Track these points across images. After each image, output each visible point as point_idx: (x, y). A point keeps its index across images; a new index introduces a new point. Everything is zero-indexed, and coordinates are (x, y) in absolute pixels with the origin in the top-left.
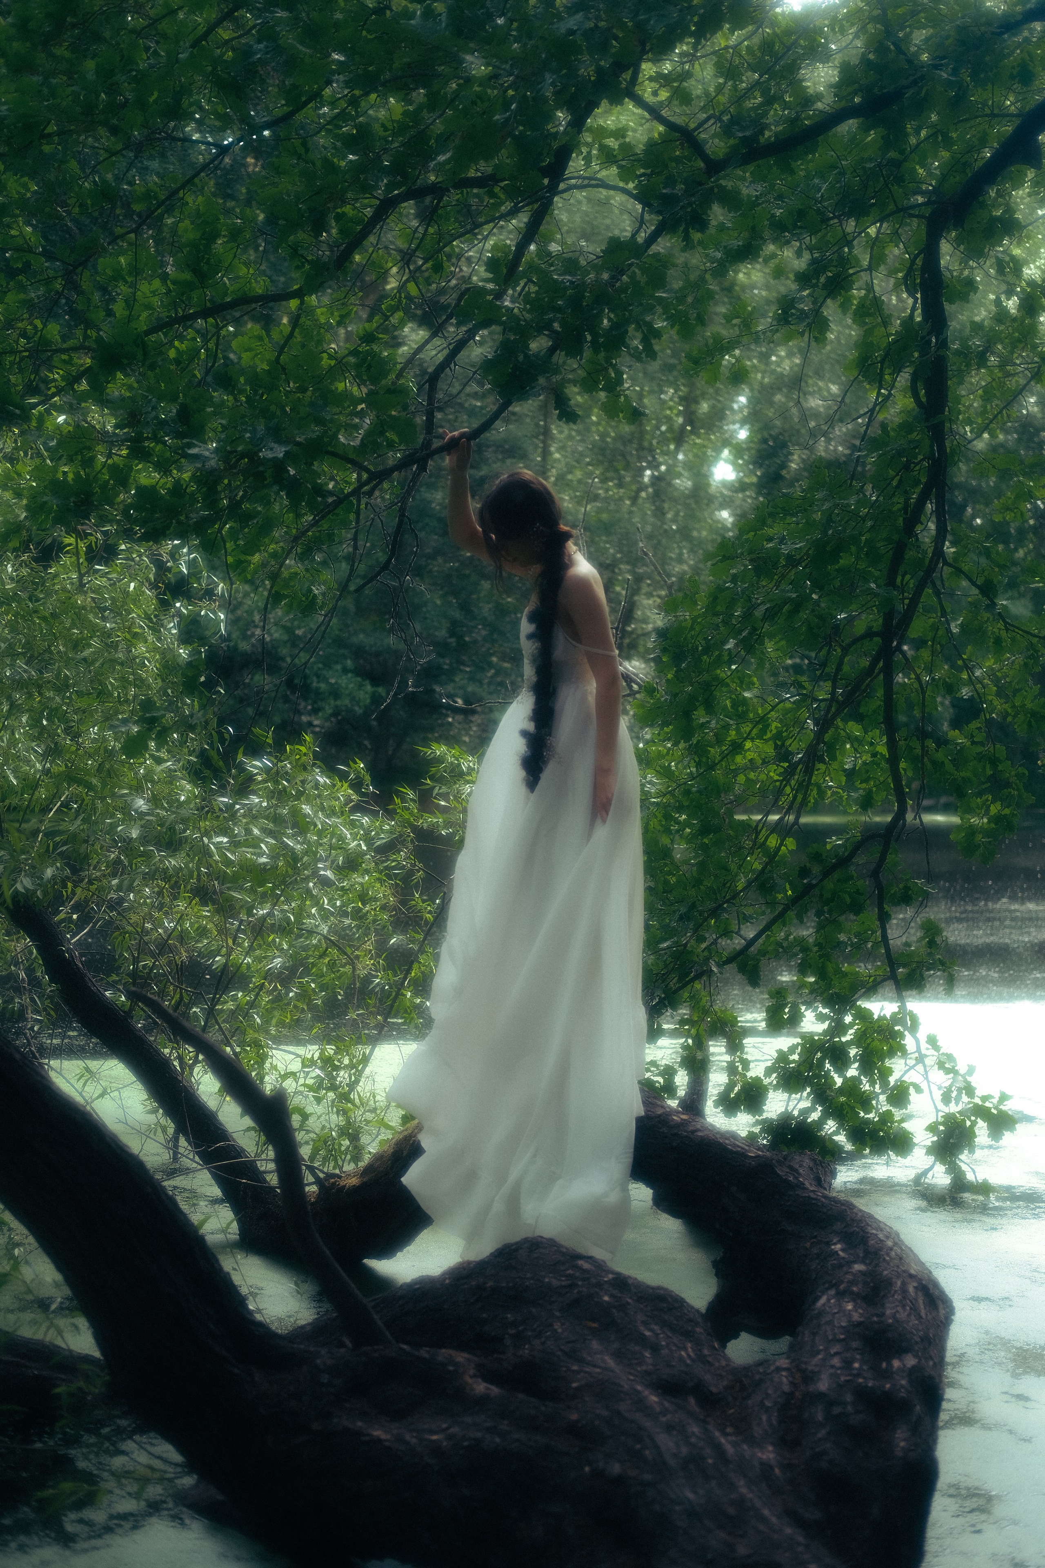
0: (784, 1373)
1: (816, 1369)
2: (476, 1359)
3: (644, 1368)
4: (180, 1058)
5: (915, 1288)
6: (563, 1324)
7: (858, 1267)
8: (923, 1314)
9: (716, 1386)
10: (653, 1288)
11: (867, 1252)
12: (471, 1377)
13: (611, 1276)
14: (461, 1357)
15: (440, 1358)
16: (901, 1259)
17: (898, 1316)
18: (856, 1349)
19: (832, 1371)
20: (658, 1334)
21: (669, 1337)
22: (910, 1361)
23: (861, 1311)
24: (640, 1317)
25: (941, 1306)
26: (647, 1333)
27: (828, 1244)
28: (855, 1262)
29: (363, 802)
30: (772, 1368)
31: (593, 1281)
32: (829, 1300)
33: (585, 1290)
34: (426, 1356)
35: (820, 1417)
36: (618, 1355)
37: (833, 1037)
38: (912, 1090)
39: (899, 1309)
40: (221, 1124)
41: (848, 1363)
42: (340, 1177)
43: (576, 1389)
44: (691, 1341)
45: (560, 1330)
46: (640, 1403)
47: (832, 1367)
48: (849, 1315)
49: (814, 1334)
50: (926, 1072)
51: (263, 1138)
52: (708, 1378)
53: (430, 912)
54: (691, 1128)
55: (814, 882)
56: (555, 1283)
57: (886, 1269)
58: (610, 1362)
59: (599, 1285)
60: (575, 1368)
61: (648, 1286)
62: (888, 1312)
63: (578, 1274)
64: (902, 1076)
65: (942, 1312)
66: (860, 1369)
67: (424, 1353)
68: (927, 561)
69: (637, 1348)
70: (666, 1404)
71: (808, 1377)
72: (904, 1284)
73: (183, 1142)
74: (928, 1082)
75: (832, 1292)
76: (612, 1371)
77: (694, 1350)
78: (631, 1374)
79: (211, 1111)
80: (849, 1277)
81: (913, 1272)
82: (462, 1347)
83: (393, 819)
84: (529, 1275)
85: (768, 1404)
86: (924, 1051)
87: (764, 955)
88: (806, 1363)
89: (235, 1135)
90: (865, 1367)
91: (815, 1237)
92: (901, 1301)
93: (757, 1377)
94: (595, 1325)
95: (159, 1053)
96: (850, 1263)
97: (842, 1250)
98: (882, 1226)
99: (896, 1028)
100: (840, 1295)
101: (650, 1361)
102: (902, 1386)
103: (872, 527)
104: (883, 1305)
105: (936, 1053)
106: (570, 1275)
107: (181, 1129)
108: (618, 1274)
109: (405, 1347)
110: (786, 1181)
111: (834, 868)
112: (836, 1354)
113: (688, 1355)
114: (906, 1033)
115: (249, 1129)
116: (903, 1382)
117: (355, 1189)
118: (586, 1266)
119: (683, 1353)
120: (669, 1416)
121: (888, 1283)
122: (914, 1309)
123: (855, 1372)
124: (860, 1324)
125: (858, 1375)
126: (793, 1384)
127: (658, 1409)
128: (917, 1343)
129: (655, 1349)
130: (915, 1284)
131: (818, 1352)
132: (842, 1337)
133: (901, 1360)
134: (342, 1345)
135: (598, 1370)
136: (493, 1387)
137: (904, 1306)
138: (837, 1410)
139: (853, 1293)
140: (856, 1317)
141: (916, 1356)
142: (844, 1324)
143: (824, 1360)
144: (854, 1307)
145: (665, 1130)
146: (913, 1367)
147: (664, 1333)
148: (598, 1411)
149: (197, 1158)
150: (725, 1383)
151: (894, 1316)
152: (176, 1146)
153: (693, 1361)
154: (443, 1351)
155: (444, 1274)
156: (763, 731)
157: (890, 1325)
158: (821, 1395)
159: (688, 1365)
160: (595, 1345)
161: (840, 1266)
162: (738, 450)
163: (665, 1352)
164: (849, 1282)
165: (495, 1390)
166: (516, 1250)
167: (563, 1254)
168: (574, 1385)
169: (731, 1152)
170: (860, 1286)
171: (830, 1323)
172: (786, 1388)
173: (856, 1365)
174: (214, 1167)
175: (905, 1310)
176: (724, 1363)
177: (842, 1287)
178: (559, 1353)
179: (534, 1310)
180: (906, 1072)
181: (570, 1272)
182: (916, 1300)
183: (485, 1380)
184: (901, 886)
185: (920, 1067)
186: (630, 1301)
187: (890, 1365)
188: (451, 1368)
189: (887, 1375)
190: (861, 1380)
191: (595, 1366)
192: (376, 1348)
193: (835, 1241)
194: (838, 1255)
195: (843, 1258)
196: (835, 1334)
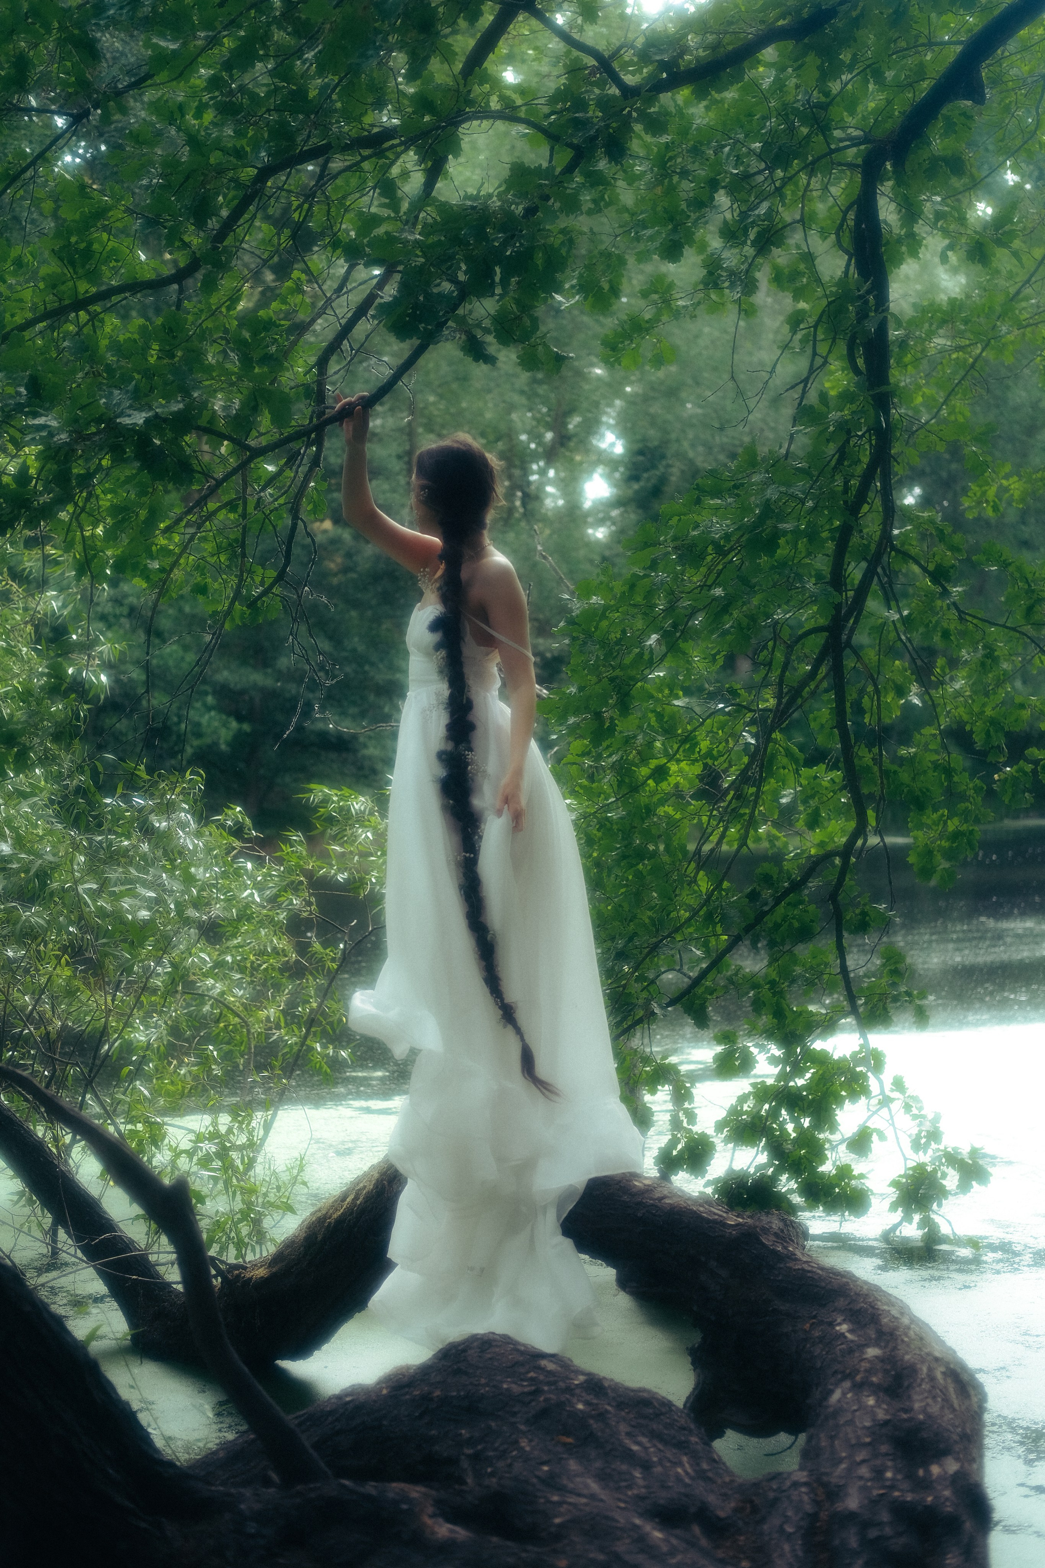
0: (803, 1489)
1: (842, 1482)
2: (433, 1493)
3: (635, 1492)
4: (56, 1139)
5: (944, 1373)
6: (531, 1441)
7: (872, 1352)
8: (956, 1405)
9: (724, 1509)
10: (633, 1390)
11: (880, 1333)
12: (431, 1517)
13: (582, 1378)
14: (416, 1492)
15: (391, 1495)
16: (921, 1339)
17: (929, 1410)
18: (887, 1454)
19: (861, 1483)
20: (646, 1448)
21: (660, 1450)
22: (952, 1466)
23: (885, 1406)
24: (623, 1428)
25: (972, 1392)
26: (635, 1448)
27: (831, 1324)
28: (867, 1345)
29: (247, 848)
30: (788, 1483)
31: (562, 1385)
32: (844, 1394)
33: (552, 1396)
34: (374, 1492)
35: (853, 1542)
36: (603, 1477)
37: (787, 1081)
38: (875, 1137)
39: (930, 1401)
40: (105, 1212)
41: (879, 1473)
42: (245, 1268)
43: (560, 1526)
44: (686, 1454)
45: (528, 1449)
46: (642, 1542)
47: (861, 1478)
48: (872, 1412)
49: (832, 1438)
50: (892, 1117)
51: (154, 1226)
52: (712, 1499)
53: (333, 960)
54: (657, 1195)
55: (766, 908)
56: (516, 1389)
57: (907, 1353)
58: (594, 1486)
59: (569, 1390)
60: (555, 1498)
61: (628, 1389)
62: (917, 1406)
63: (541, 1377)
64: (866, 1122)
65: (975, 1399)
66: (893, 1479)
67: (370, 1488)
68: (873, 547)
69: (624, 1467)
70: (674, 1541)
71: (833, 1493)
72: (930, 1369)
73: (62, 1234)
74: (895, 1128)
75: (847, 1384)
76: (602, 1500)
77: (691, 1466)
78: (620, 1500)
79: (93, 1198)
80: (865, 1365)
81: (937, 1354)
82: (413, 1478)
83: (282, 865)
84: (483, 1381)
85: (789, 1529)
86: (888, 1093)
87: (711, 994)
88: (827, 1474)
89: (121, 1225)
90: (899, 1477)
91: (815, 1317)
92: (930, 1391)
93: (771, 1495)
94: (570, 1440)
95: (30, 1134)
96: (862, 1347)
97: (849, 1331)
98: (893, 1300)
99: (858, 1069)
100: (858, 1387)
101: (641, 1482)
102: (947, 1499)
103: (814, 508)
104: (909, 1397)
105: (901, 1096)
106: (532, 1379)
107: (59, 1220)
108: (589, 1374)
109: (346, 1482)
110: (775, 1253)
111: (787, 893)
112: (863, 1461)
113: (687, 1473)
114: (869, 1074)
115: (137, 1217)
116: (947, 1493)
117: (264, 1282)
118: (551, 1366)
119: (679, 1470)
120: (679, 1557)
121: (911, 1370)
122: (946, 1400)
123: (888, 1483)
124: (886, 1423)
125: (892, 1487)
126: (817, 1503)
127: (665, 1549)
128: (956, 1442)
129: (646, 1466)
130: (943, 1369)
131: (841, 1461)
132: (868, 1440)
133: (941, 1466)
134: (267, 1482)
135: (584, 1500)
136: (457, 1529)
137: (934, 1398)
138: (873, 1533)
139: (872, 1384)
140: (881, 1415)
141: (957, 1459)
142: (867, 1424)
143: (849, 1470)
144: (877, 1401)
145: (625, 1198)
146: (956, 1473)
147: (655, 1446)
148: (592, 1555)
149: (79, 1254)
150: (733, 1505)
151: (924, 1410)
152: (54, 1240)
153: (692, 1478)
154: (394, 1485)
155: (379, 1383)
156: (692, 750)
157: (922, 1423)
158: (852, 1516)
159: (687, 1485)
160: (573, 1465)
161: (851, 1351)
162: (615, 465)
163: (658, 1469)
164: (866, 1371)
165: (461, 1533)
166: (464, 1351)
167: (522, 1353)
168: (557, 1521)
169: (708, 1221)
170: (880, 1375)
171: (851, 1422)
172: (809, 1508)
173: (889, 1475)
174: (100, 1264)
175: (936, 1402)
176: (727, 1479)
177: (858, 1378)
178: (535, 1480)
179: (493, 1424)
180: (869, 1117)
181: (532, 1374)
182: (946, 1387)
183: (448, 1520)
184: (858, 911)
185: (884, 1112)
186: (609, 1408)
187: (928, 1472)
188: (405, 1507)
189: (925, 1485)
190: (897, 1494)
191: (579, 1495)
192: (312, 1486)
193: (839, 1320)
194: (846, 1337)
195: (852, 1341)
196: (858, 1437)
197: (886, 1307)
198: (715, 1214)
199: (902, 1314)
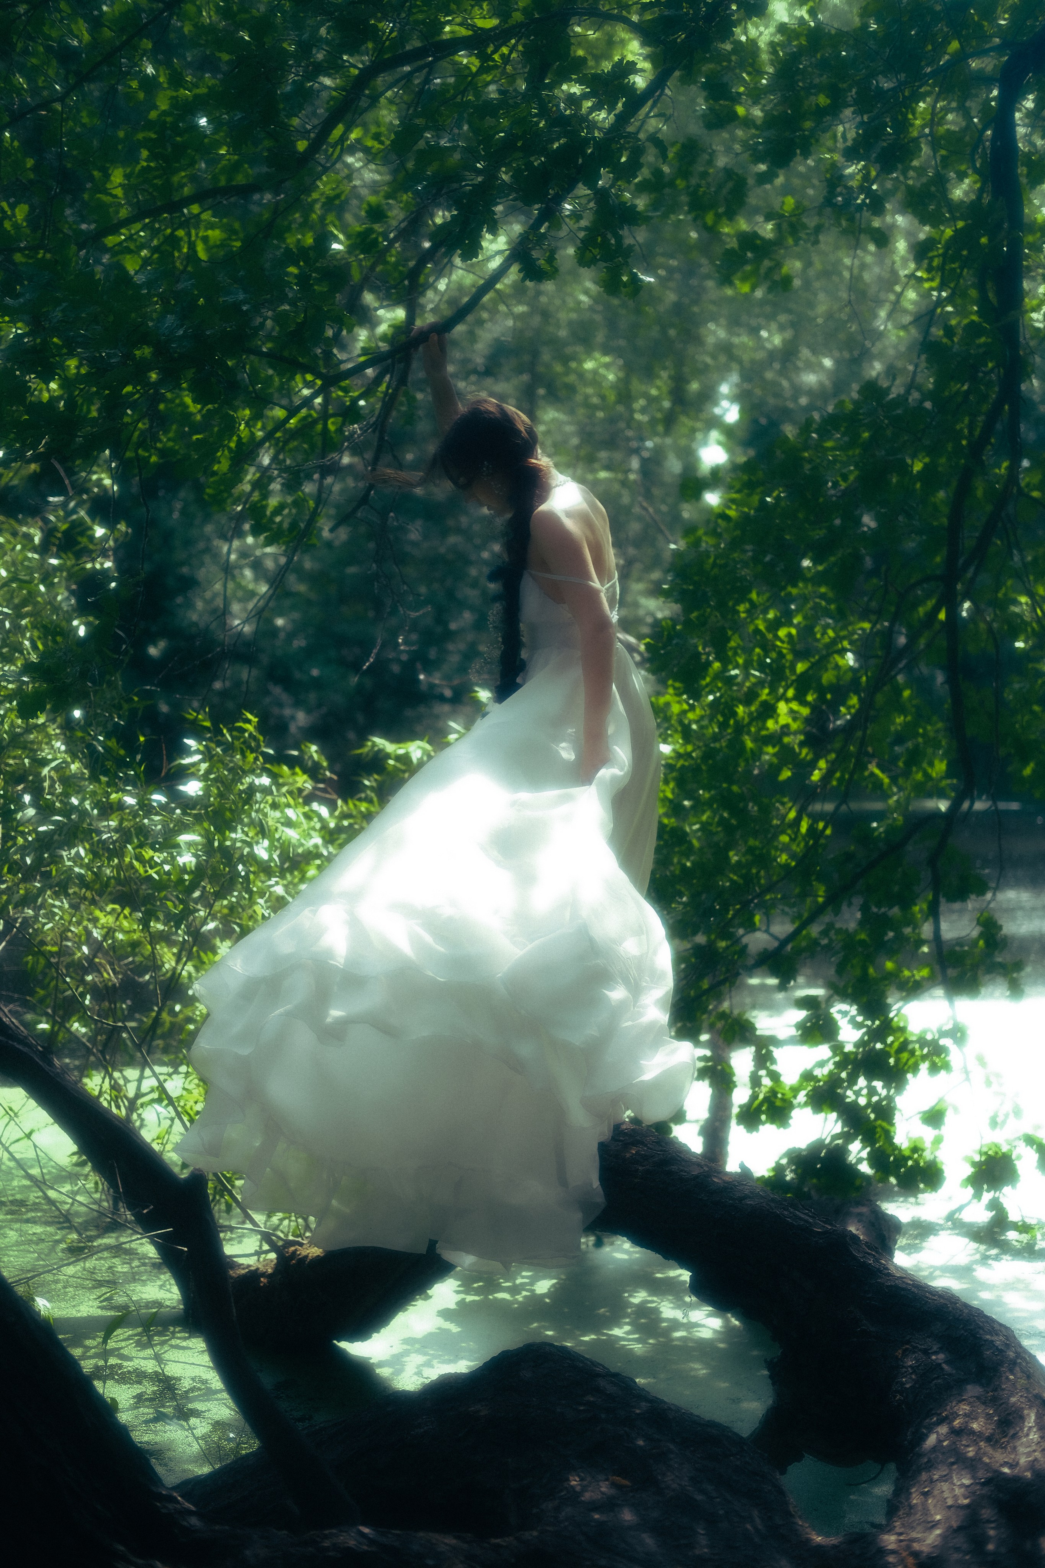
6: (582, 1480)
7: (972, 1391)
11: (983, 1368)
15: (416, 1547)
18: (990, 1521)
20: (711, 1498)
21: (727, 1501)
26: (699, 1497)
27: (926, 1352)
28: (967, 1382)
29: (319, 789)
31: (621, 1413)
32: (940, 1441)
33: (610, 1427)
34: (398, 1543)
36: (661, 1532)
41: (978, 1544)
42: (302, 1245)
44: (755, 1503)
45: (578, 1489)
47: (958, 1549)
48: (971, 1466)
49: (925, 1494)
56: (570, 1415)
57: (1012, 1394)
58: (650, 1546)
59: (629, 1420)
62: (1022, 1459)
63: (599, 1402)
66: (994, 1552)
69: (685, 1520)
72: (1039, 1415)
75: (944, 1428)
77: (763, 1522)
80: (964, 1407)
88: (918, 1540)
91: (908, 1342)
92: (1038, 1444)
94: (626, 1482)
96: (961, 1383)
97: (946, 1362)
98: (996, 1327)
100: (956, 1434)
104: (1015, 1448)
106: (589, 1404)
108: (653, 1401)
109: (367, 1530)
110: (865, 1266)
112: (961, 1528)
113: (757, 1530)
118: (609, 1390)
119: (748, 1526)
121: (1017, 1417)
124: (988, 1481)
129: (710, 1520)
131: (935, 1525)
132: (966, 1501)
139: (972, 1432)
140: (982, 1471)
143: (944, 1537)
144: (977, 1453)
147: (721, 1495)
151: (1031, 1466)
153: (762, 1537)
154: (421, 1534)
157: (1029, 1482)
160: (628, 1514)
161: (948, 1388)
162: (729, 432)
163: (725, 1525)
164: (965, 1415)
170: (982, 1420)
171: (947, 1477)
173: (990, 1546)
174: (157, 1236)
176: (803, 1538)
177: (957, 1422)
181: (589, 1397)
186: (672, 1447)
187: (1037, 1545)
188: (430, 1562)
189: (1033, 1562)
192: (327, 1532)
193: (935, 1348)
194: (942, 1369)
195: (950, 1375)
196: (955, 1497)
197: (988, 1337)
198: (801, 1219)
199: (1008, 1346)
